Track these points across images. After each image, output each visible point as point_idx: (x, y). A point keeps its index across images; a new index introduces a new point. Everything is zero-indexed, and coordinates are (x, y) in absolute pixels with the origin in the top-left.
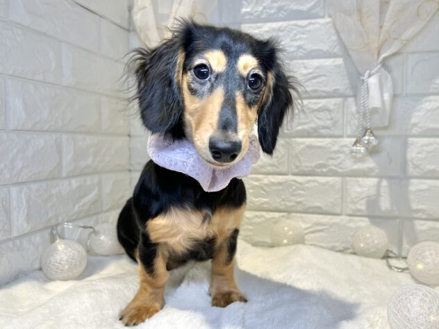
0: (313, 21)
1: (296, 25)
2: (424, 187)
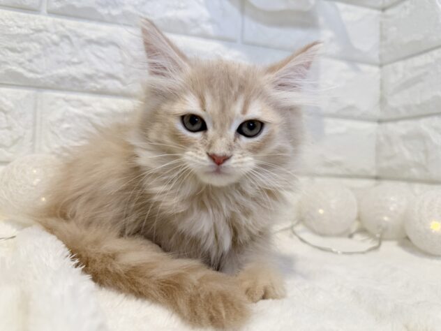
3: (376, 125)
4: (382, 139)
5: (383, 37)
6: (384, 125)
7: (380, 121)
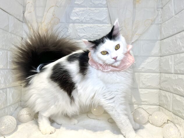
0: (104, 25)
1: (97, 26)
2: (146, 92)
3: (159, 90)
4: (160, 95)
5: (160, 65)
6: (161, 90)
7: (160, 89)
